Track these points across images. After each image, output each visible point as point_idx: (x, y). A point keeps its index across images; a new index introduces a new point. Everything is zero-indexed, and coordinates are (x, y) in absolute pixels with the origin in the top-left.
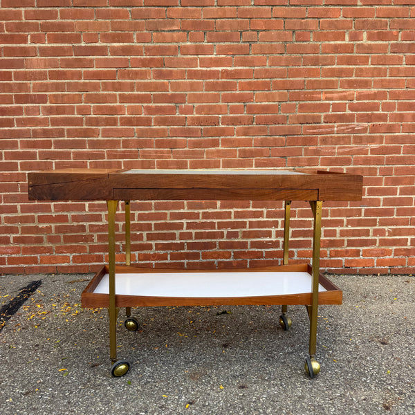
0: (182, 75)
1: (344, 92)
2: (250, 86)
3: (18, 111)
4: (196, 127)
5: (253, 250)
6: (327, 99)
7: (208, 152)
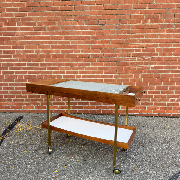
0: (75, 38)
1: (140, 44)
2: (102, 42)
3: (13, 52)
4: (81, 58)
5: (104, 106)
6: (133, 47)
7: (86, 68)
